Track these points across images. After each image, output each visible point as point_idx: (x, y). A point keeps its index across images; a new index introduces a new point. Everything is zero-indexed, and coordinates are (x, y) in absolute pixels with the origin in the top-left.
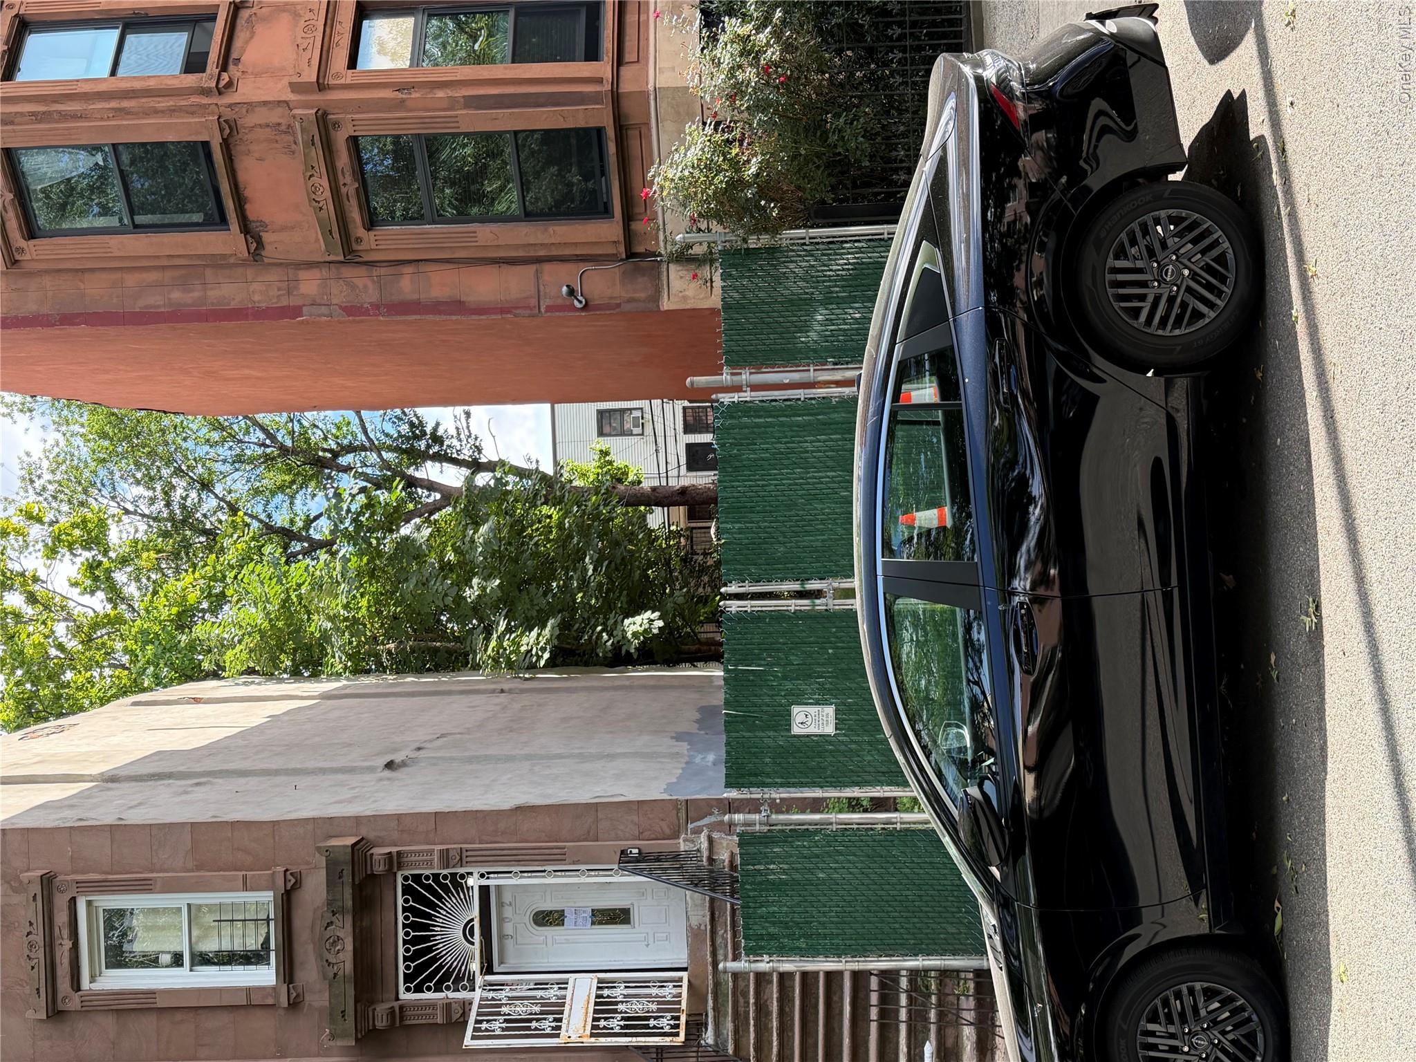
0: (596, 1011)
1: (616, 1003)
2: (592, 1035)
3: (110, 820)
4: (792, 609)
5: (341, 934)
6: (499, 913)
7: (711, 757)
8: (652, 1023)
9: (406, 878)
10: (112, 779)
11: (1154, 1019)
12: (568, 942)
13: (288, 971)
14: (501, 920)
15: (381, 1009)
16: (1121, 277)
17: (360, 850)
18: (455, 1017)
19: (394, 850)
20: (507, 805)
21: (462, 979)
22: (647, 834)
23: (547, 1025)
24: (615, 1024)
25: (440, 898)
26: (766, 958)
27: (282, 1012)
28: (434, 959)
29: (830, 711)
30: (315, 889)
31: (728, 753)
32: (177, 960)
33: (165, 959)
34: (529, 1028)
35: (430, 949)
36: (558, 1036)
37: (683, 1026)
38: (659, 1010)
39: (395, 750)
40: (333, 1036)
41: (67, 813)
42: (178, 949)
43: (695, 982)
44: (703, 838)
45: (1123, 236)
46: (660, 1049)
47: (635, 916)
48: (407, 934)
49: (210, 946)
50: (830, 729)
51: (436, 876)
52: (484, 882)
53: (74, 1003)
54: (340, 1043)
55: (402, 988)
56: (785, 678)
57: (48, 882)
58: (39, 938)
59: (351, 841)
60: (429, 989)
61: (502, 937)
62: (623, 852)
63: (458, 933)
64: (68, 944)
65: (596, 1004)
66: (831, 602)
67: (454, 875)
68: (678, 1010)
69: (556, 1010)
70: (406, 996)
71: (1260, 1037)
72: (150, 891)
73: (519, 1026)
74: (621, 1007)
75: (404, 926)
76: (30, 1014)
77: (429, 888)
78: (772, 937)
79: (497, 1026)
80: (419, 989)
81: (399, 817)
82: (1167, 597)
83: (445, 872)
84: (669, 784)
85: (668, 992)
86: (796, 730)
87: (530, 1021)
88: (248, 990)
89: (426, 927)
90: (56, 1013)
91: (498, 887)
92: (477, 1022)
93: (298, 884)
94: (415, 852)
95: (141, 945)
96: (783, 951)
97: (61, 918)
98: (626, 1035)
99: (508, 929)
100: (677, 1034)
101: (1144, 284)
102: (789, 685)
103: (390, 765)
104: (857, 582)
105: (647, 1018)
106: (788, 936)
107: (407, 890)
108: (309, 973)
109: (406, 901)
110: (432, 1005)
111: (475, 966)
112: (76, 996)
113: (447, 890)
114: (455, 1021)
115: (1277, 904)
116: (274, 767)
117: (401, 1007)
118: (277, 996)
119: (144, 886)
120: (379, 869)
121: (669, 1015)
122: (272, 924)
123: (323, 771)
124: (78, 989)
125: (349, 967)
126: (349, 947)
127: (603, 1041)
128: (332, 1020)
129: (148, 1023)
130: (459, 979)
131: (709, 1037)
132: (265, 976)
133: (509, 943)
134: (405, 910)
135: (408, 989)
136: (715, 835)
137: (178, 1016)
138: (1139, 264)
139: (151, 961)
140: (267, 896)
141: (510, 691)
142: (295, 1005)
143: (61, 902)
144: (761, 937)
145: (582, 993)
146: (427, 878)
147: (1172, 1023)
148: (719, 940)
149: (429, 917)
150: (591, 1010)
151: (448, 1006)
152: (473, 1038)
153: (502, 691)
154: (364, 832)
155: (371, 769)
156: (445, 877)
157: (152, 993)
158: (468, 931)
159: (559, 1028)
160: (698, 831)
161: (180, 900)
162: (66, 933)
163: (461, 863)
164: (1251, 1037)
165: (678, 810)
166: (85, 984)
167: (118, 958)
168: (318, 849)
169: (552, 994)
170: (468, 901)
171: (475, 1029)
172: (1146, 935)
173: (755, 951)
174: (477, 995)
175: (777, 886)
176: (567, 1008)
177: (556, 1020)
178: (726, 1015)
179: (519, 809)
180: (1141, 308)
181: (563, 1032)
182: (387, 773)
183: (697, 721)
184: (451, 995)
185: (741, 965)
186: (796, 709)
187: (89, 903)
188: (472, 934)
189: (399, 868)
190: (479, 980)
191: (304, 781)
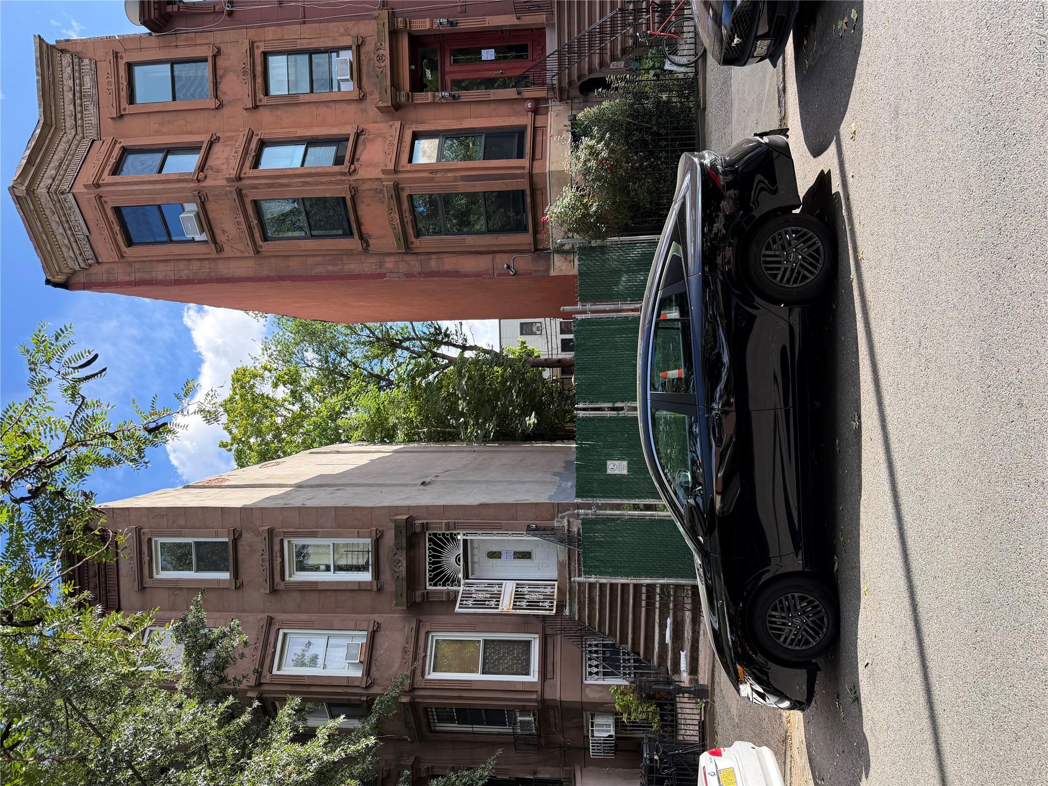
0: (515, 598)
1: (524, 595)
2: (513, 609)
3: (298, 505)
4: (608, 415)
5: (401, 559)
6: (472, 551)
7: (570, 484)
8: (541, 604)
9: (430, 535)
10: (300, 486)
11: (775, 609)
12: (503, 566)
13: (377, 575)
14: (473, 555)
15: (419, 593)
16: (768, 259)
17: (409, 522)
18: (451, 598)
19: (425, 521)
20: (476, 503)
21: (454, 581)
22: (539, 518)
23: (493, 603)
24: (524, 604)
25: (445, 544)
26: (593, 576)
27: (374, 593)
28: (442, 572)
29: (625, 463)
30: (389, 538)
31: (577, 482)
32: (328, 568)
33: (323, 567)
34: (485, 604)
35: (440, 567)
36: (498, 608)
37: (555, 606)
38: (544, 599)
39: (426, 477)
40: (397, 605)
41: (280, 501)
42: (327, 563)
43: (562, 587)
44: (565, 521)
45: (770, 239)
46: (544, 616)
47: (533, 555)
48: (430, 560)
49: (343, 562)
50: (625, 472)
51: (443, 534)
52: (465, 537)
53: (282, 586)
54: (399, 608)
55: (428, 584)
56: (604, 448)
57: (271, 532)
58: (266, 557)
59: (405, 517)
60: (440, 585)
61: (473, 563)
62: (528, 526)
63: (453, 560)
64: (279, 560)
65: (515, 595)
66: (626, 413)
67: (451, 534)
68: (553, 599)
69: (497, 597)
70: (429, 588)
71: (825, 619)
72: (316, 537)
73: (480, 603)
74: (526, 596)
75: (429, 556)
76: (262, 591)
77: (440, 539)
78: (596, 567)
79: (470, 603)
80: (435, 585)
81: (427, 507)
82: (787, 412)
83: (448, 532)
84: (550, 496)
85: (548, 590)
86: (609, 472)
87: (485, 601)
88: (359, 583)
89: (439, 557)
90: (274, 591)
91: (471, 540)
92: (461, 601)
93: (382, 535)
94: (436, 523)
95: (311, 561)
96: (602, 573)
97: (277, 548)
98: (529, 609)
99: (476, 559)
100: (552, 610)
101: (779, 262)
102: (606, 451)
103: (423, 483)
104: (638, 404)
105: (539, 602)
106: (604, 567)
107: (430, 540)
108: (386, 576)
109: (430, 545)
110: (441, 592)
111: (461, 576)
112: (283, 584)
113: (448, 541)
114: (451, 600)
115: (836, 558)
116: (372, 482)
117: (427, 593)
118: (372, 586)
119: (313, 535)
120: (418, 530)
121: (548, 601)
122: (370, 553)
123: (394, 485)
124: (284, 580)
125: (404, 574)
126: (404, 565)
127: (518, 612)
128: (397, 598)
129: (314, 597)
130: (453, 581)
131: (567, 612)
132: (366, 576)
133: (476, 566)
134: (429, 549)
135: (430, 585)
136: (571, 520)
137: (328, 594)
138: (778, 253)
139: (316, 568)
140: (368, 541)
141: (478, 452)
142: (380, 590)
143: (277, 540)
144: (591, 567)
145: (509, 590)
146: (440, 535)
147: (784, 612)
148: (572, 568)
149: (440, 552)
150: (513, 597)
151: (448, 593)
152: (459, 608)
153: (475, 451)
154: (412, 513)
155: (415, 485)
156: (447, 535)
157: (316, 583)
158: (458, 560)
159: (498, 605)
160: (563, 518)
161: (329, 541)
162: (278, 555)
163: (455, 529)
164: (821, 619)
165: (554, 508)
166: (287, 578)
167: (302, 567)
168: (391, 520)
169: (495, 589)
170: (458, 546)
171: (460, 604)
172: (773, 570)
173: (588, 573)
174: (461, 588)
175: (600, 544)
176: (502, 596)
177: (497, 601)
178: (575, 602)
179: (482, 505)
180: (778, 274)
181: (500, 607)
182: (422, 487)
183: (563, 467)
184: (450, 588)
185: (582, 579)
186: (609, 462)
187: (289, 542)
188: (459, 561)
189: (427, 530)
190: (462, 582)
191: (385, 490)
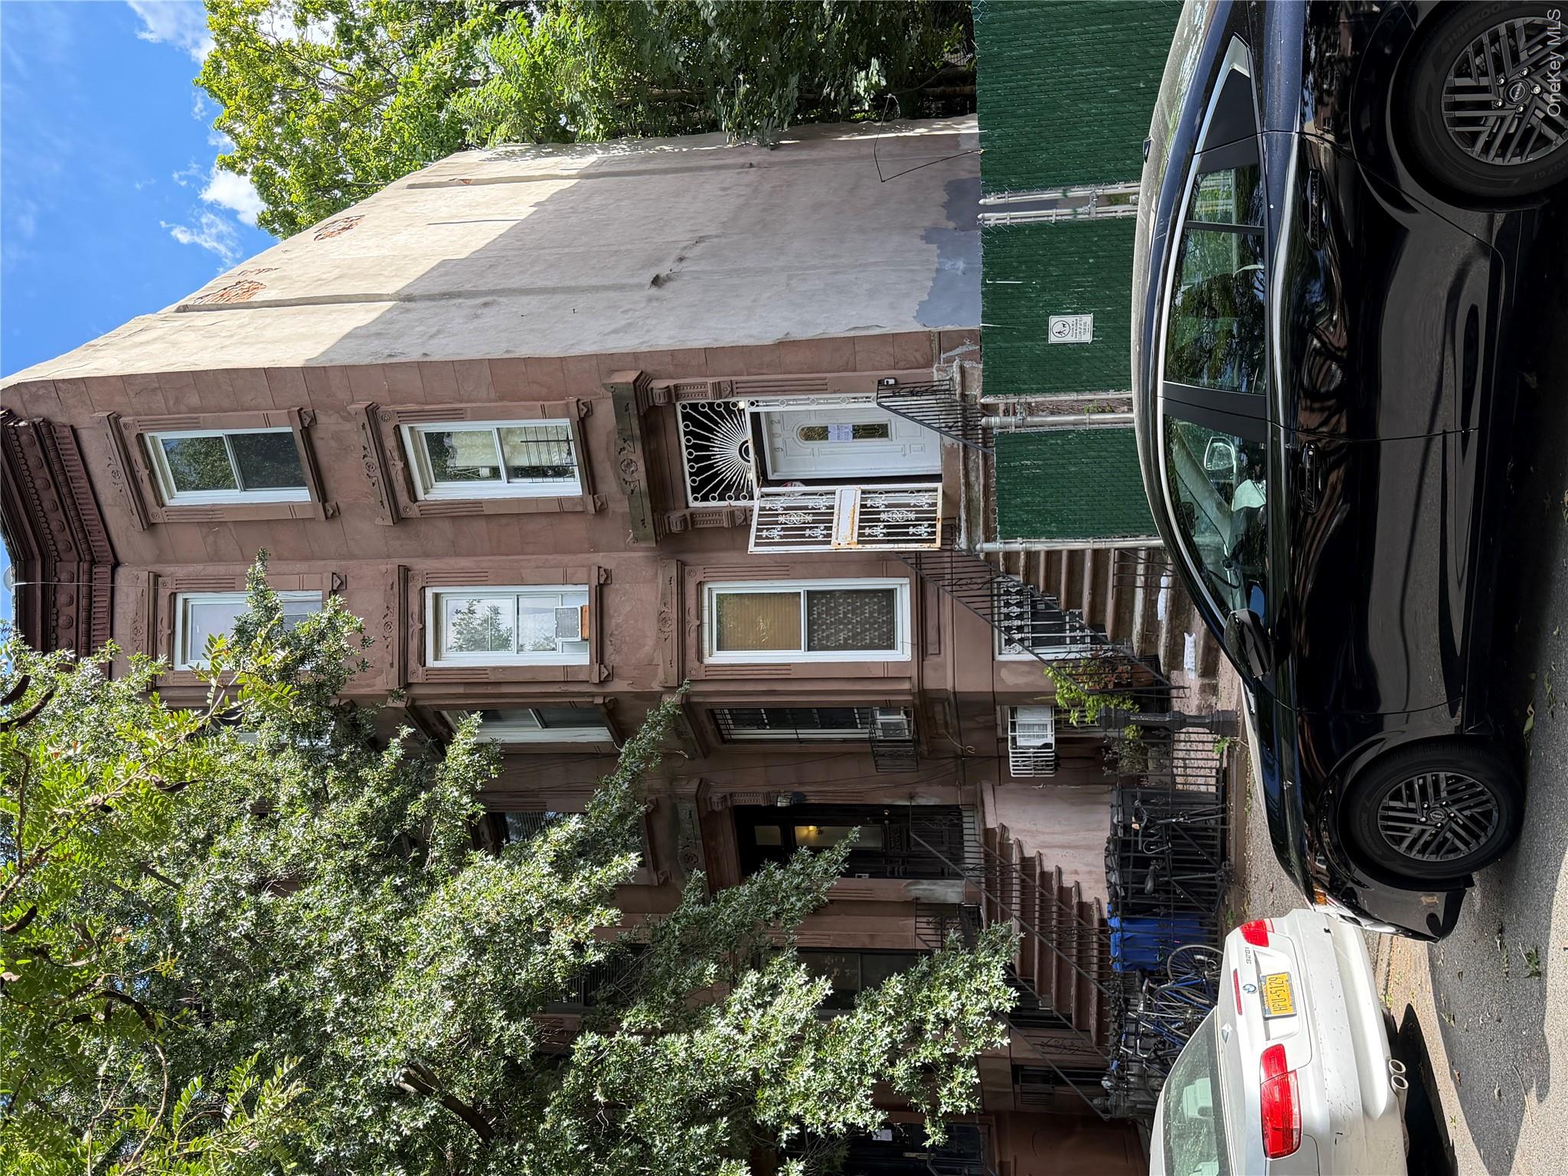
0: (861, 520)
1: (879, 513)
2: (859, 542)
3: (415, 356)
4: (1053, 219)
5: (634, 458)
6: (770, 430)
8: (911, 530)
9: (684, 407)
12: (832, 453)
13: (591, 482)
14: (771, 435)
15: (675, 517)
16: (1460, 98)
17: (641, 385)
18: (738, 522)
19: (671, 383)
20: (769, 339)
22: (902, 364)
23: (819, 532)
24: (879, 531)
25: (716, 423)
27: (591, 517)
28: (716, 475)
30: (605, 415)
32: (495, 473)
33: (485, 472)
34: (803, 536)
35: (711, 467)
36: (829, 543)
37: (939, 534)
38: (917, 519)
39: (659, 261)
40: (636, 540)
41: (376, 345)
42: (494, 464)
43: (949, 492)
44: (956, 364)
45: (1470, 49)
46: (918, 554)
47: (892, 430)
48: (690, 454)
49: (522, 461)
51: (711, 405)
52: (754, 409)
53: (414, 511)
54: (643, 545)
55: (690, 498)
56: (1043, 289)
57: (372, 412)
58: (374, 460)
59: (631, 376)
60: (714, 498)
61: (773, 450)
62: (880, 382)
63: (734, 452)
64: (400, 465)
65: (861, 513)
66: (1093, 210)
67: (727, 404)
68: (934, 519)
69: (825, 519)
70: (693, 504)
71: (1495, 814)
72: (462, 419)
73: (797, 534)
74: (883, 516)
75: (687, 447)
76: (378, 521)
77: (705, 415)
78: (1026, 523)
79: (776, 534)
80: (705, 498)
81: (673, 353)
82: (1465, 438)
83: (719, 401)
85: (924, 500)
87: (804, 529)
88: (560, 500)
89: (707, 448)
90: (400, 518)
91: (768, 414)
92: (758, 530)
93: (590, 412)
94: (693, 385)
95: (461, 461)
96: (1034, 534)
97: (390, 443)
98: (889, 542)
99: (779, 443)
100: (934, 541)
101: (1486, 105)
102: (1047, 297)
103: (656, 281)
105: (907, 526)
106: (1040, 522)
107: (686, 416)
108: (609, 486)
109: (687, 426)
110: (717, 512)
111: (752, 476)
112: (415, 506)
113: (722, 417)
114: (740, 524)
115: (1530, 708)
117: (692, 515)
118: (585, 505)
119: (457, 415)
120: (660, 401)
121: (926, 523)
122: (572, 444)
123: (596, 289)
124: (416, 500)
125: (643, 484)
126: (642, 468)
127: (869, 548)
128: (635, 528)
129: (480, 526)
130: (739, 490)
131: (962, 542)
132: (571, 487)
133: (780, 455)
134: (686, 433)
135: (696, 499)
136: (967, 365)
137: (504, 521)
138: (1484, 81)
139: (469, 474)
140: (565, 422)
141: (759, 166)
142: (601, 511)
143: (387, 429)
144: (1016, 523)
145: (848, 499)
146: (703, 406)
147: (1413, 800)
148: (971, 465)
149: (708, 439)
150: (857, 520)
151: (732, 514)
152: (757, 545)
153: (751, 165)
154: (642, 366)
155: (640, 286)
156: (719, 406)
157: (477, 503)
158: (743, 451)
159: (830, 535)
160: (950, 361)
161: (491, 426)
162: (396, 455)
163: (732, 393)
164: (1487, 815)
165: (931, 341)
166: (421, 494)
167: (443, 475)
168: (604, 385)
169: (821, 503)
170: (741, 426)
171: (757, 537)
173: (1008, 536)
174: (756, 504)
175: (1032, 480)
176: (835, 518)
177: (826, 528)
178: (978, 525)
179: (781, 344)
181: (833, 540)
182: (654, 291)
183: (945, 205)
184: (733, 503)
185: (996, 546)
187: (411, 429)
188: (748, 455)
189: (677, 400)
190: (757, 492)
191: (581, 301)
